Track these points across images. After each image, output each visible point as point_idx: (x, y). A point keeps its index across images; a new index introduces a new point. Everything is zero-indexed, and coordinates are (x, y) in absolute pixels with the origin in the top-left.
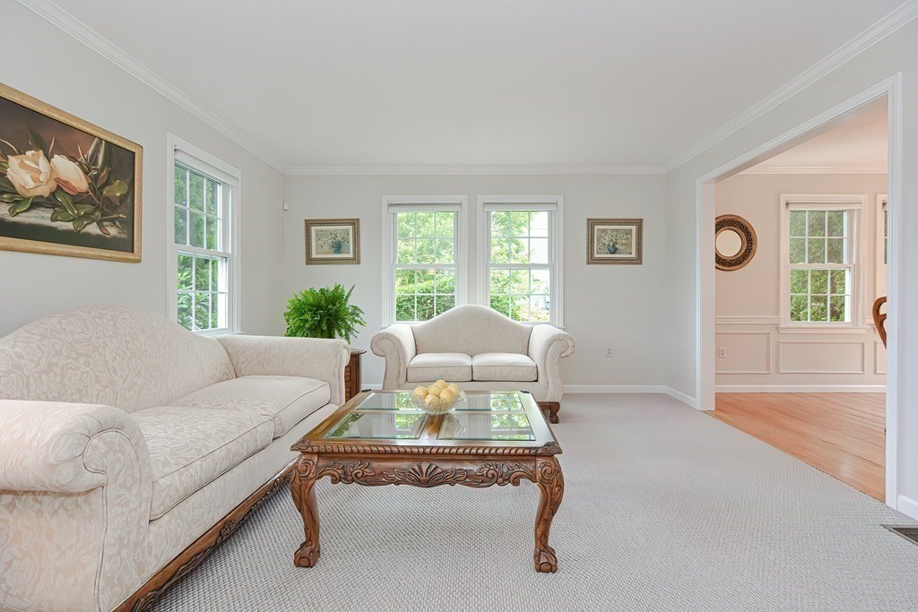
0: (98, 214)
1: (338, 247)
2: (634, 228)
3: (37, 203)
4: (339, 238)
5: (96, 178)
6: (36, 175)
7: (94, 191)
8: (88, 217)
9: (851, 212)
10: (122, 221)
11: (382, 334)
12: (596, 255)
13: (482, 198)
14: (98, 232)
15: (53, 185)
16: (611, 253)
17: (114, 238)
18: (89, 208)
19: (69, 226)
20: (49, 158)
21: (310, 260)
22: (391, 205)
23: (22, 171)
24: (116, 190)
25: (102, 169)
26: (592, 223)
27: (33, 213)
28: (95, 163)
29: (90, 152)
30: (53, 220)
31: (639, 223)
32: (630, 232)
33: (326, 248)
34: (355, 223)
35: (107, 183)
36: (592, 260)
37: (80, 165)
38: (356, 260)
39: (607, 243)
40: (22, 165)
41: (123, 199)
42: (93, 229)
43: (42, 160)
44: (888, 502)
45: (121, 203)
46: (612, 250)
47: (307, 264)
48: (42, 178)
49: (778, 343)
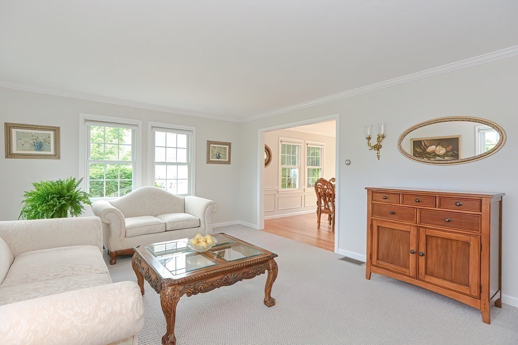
1: (39, 146)
2: (227, 147)
4: (41, 140)
9: (298, 146)
12: (211, 159)
13: (151, 124)
21: (9, 155)
22: (86, 120)
26: (209, 143)
31: (229, 144)
32: (225, 149)
33: (28, 146)
34: (56, 130)
36: (209, 162)
38: (57, 155)
39: (216, 153)
44: (335, 252)
46: (218, 157)
47: (7, 157)
49: (278, 198)
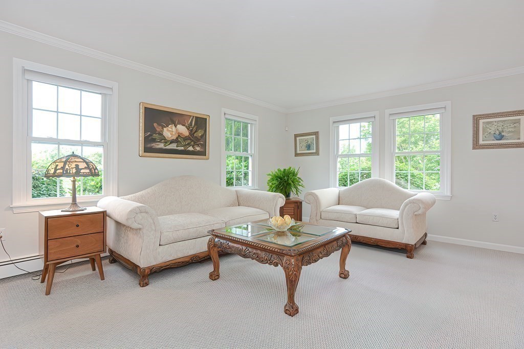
0: (192, 143)
1: (309, 147)
2: (522, 118)
3: (172, 142)
4: (309, 143)
5: (192, 130)
6: (172, 133)
7: (191, 135)
8: (189, 144)
10: (201, 144)
11: (312, 193)
12: (482, 143)
13: (388, 112)
14: (193, 149)
15: (177, 135)
16: (497, 140)
17: (199, 151)
18: (189, 141)
19: (182, 148)
20: (176, 127)
21: (297, 155)
22: (334, 122)
23: (167, 132)
24: (199, 133)
25: (194, 127)
26: (477, 118)
27: (171, 145)
28: (191, 125)
29: (190, 122)
30: (177, 147)
33: (304, 147)
34: (316, 134)
35: (196, 132)
36: (476, 145)
37: (186, 127)
38: (317, 153)
39: (493, 132)
40: (168, 130)
41: (202, 136)
42: (191, 148)
43: (174, 127)
45: (201, 138)
46: (499, 137)
47: (295, 156)
48: (174, 133)
